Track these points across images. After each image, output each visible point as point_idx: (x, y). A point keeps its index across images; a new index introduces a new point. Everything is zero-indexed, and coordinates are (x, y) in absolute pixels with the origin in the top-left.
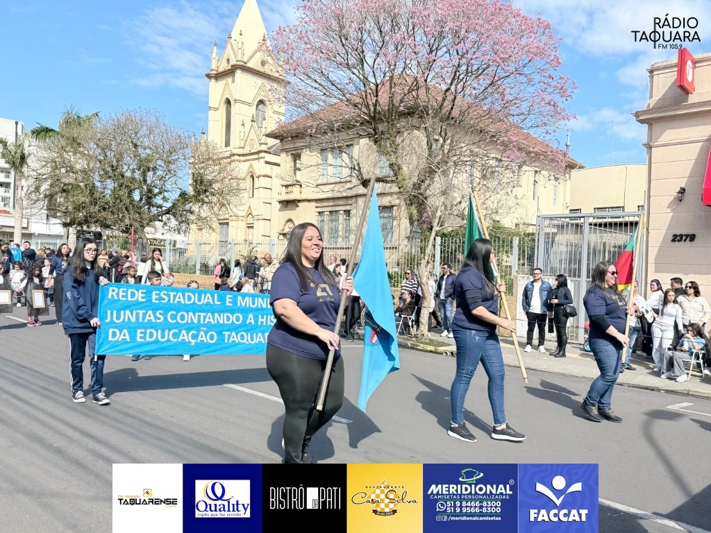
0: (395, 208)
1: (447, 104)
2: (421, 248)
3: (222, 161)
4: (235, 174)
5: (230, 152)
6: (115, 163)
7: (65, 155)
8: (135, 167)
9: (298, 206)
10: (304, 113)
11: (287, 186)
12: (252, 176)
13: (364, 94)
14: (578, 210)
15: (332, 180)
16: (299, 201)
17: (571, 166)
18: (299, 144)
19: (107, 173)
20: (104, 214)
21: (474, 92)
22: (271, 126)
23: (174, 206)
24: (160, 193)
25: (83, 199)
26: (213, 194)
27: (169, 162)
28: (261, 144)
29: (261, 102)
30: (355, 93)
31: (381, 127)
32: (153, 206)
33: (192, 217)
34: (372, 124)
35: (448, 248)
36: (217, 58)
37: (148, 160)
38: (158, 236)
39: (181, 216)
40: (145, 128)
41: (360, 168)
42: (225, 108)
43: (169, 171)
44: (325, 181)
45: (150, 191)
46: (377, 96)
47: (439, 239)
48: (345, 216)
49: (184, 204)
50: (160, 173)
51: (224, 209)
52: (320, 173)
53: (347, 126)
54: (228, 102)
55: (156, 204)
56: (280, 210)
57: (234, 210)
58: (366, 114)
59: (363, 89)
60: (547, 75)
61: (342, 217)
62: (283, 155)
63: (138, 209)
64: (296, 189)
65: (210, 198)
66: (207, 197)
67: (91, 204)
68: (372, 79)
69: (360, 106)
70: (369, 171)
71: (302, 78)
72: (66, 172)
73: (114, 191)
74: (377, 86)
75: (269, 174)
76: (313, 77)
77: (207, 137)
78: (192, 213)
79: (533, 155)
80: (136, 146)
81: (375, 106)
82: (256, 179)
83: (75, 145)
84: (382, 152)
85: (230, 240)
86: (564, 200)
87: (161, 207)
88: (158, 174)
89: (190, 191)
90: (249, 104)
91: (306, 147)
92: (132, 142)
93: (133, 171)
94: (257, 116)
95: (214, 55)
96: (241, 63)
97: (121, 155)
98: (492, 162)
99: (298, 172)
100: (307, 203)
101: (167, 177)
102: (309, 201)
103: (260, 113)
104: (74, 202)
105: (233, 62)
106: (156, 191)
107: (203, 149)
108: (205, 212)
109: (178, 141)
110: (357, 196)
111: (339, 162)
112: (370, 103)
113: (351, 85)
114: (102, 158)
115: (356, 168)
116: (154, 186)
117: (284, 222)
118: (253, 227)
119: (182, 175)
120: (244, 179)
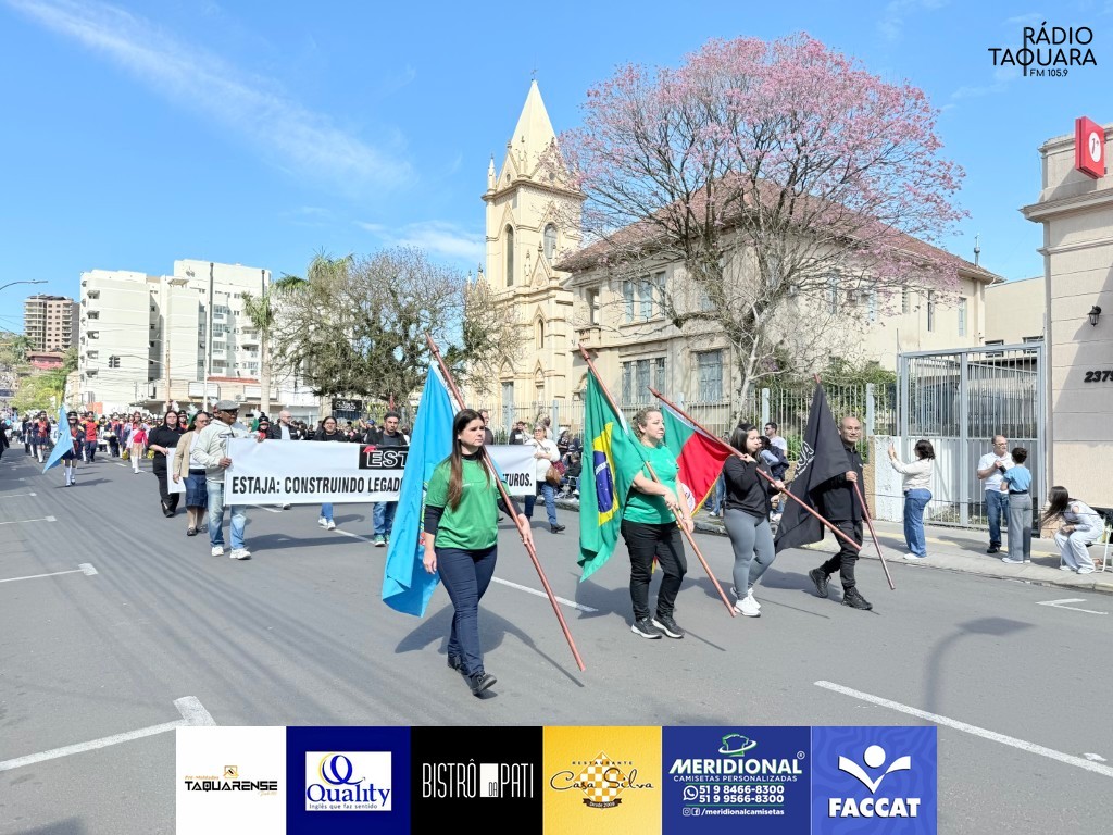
0: (724, 352)
5: (513, 293)
7: (314, 309)
11: (581, 332)
16: (598, 350)
17: (984, 281)
18: (595, 276)
19: (362, 328)
22: (561, 256)
25: (334, 361)
26: (488, 347)
27: (436, 311)
28: (550, 279)
31: (697, 248)
32: (418, 366)
37: (409, 310)
41: (671, 303)
44: (630, 322)
48: (657, 367)
49: (453, 362)
50: (424, 325)
53: (651, 249)
54: (510, 230)
55: (422, 363)
56: (575, 364)
61: (653, 368)
64: (594, 335)
65: (484, 352)
66: (481, 351)
69: (665, 222)
71: (591, 194)
72: (316, 328)
74: (688, 195)
76: (604, 190)
82: (545, 325)
86: (976, 329)
91: (605, 280)
92: (389, 289)
93: (393, 324)
94: (546, 244)
95: (491, 171)
96: (524, 179)
99: (596, 312)
101: (433, 329)
102: (610, 348)
103: (550, 239)
104: (325, 365)
106: (421, 347)
108: (479, 370)
110: (670, 339)
114: (356, 311)
115: (667, 304)
116: (418, 342)
118: (543, 386)
120: (531, 325)
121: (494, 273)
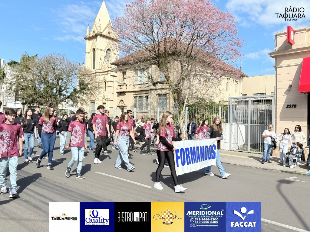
0: (167, 95)
1: (189, 50)
2: (179, 112)
3: (92, 75)
4: (97, 81)
5: (95, 71)
6: (45, 77)
7: (23, 73)
8: (54, 78)
9: (125, 94)
10: (128, 54)
11: (120, 86)
12: (105, 82)
13: (153, 46)
14: (246, 95)
15: (140, 83)
16: (126, 92)
17: (243, 76)
18: (126, 67)
19: (41, 81)
20: (40, 98)
21: (200, 45)
22: (113, 59)
23: (71, 95)
24: (65, 89)
25: (30, 92)
26: (88, 90)
27: (69, 76)
28: (108, 68)
29: (109, 49)
30: (149, 45)
31: (161, 60)
32: (62, 95)
33: (79, 100)
34: (157, 59)
35: (191, 112)
36: (89, 31)
37: (59, 75)
38: (64, 108)
39: (74, 99)
40: (58, 61)
41: (152, 78)
42: (93, 52)
43: (69, 80)
44: (137, 83)
45: (60, 88)
46: (159, 47)
47: (187, 108)
48: (146, 98)
49: (75, 94)
50: (65, 80)
51: (92, 96)
52: (135, 80)
53: (146, 60)
54: (94, 50)
55: (63, 94)
56: (117, 96)
57: (97, 96)
58: (154, 54)
59: (153, 44)
60: (231, 37)
61: (144, 99)
62: (119, 72)
63: (55, 96)
64: (124, 87)
65: (87, 91)
66: (85, 91)
67: (35, 95)
68: (156, 39)
69: (152, 51)
70: (156, 79)
71: (127, 40)
72: (24, 81)
73: (45, 89)
74: (159, 42)
75: (112, 80)
76: (131, 39)
77: (85, 65)
78: (79, 98)
79: (226, 71)
80: (54, 69)
81: (158, 51)
82: (107, 83)
83: (28, 69)
84: (161, 71)
86: (240, 90)
87: (65, 95)
88: (64, 81)
89: (78, 88)
90: (104, 51)
91: (129, 69)
92: (52, 67)
93: (53, 80)
94: (107, 55)
95: (88, 29)
96: (100, 33)
97: (48, 73)
98: (209, 75)
99: (125, 80)
100: (129, 93)
101: (68, 82)
102: (130, 92)
103: (108, 54)
104: (27, 94)
105: (96, 32)
106: (63, 88)
107: (84, 70)
108: (84, 97)
109: (73, 67)
110: (151, 90)
111: (143, 75)
112: (156, 50)
113: (148, 42)
115: (150, 78)
116: (62, 86)
117: (119, 101)
118: (105, 104)
119: (74, 82)
120: (101, 83)
121: (89, 64)
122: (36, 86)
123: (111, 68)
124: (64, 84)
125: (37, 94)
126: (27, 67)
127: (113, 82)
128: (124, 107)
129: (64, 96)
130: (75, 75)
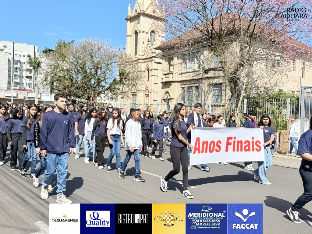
0: (223, 84)
3: (133, 63)
4: (139, 69)
5: (137, 58)
6: (82, 66)
7: (59, 62)
9: (171, 85)
12: (148, 70)
13: (206, 25)
15: (189, 71)
16: (172, 82)
20: (77, 90)
22: (158, 44)
24: (104, 80)
26: (129, 80)
27: (108, 65)
28: (152, 53)
29: (153, 31)
30: (201, 24)
33: (119, 92)
34: (210, 41)
36: (131, 10)
37: (98, 64)
38: (103, 102)
39: (114, 91)
40: (96, 48)
42: (134, 36)
43: (108, 69)
44: (185, 71)
45: (99, 79)
46: (213, 25)
47: (245, 100)
48: (196, 89)
51: (134, 87)
52: (183, 67)
55: (102, 85)
57: (139, 87)
59: (205, 22)
62: (164, 58)
63: (93, 88)
64: (170, 76)
66: (126, 81)
67: (72, 86)
72: (60, 70)
73: (82, 79)
75: (156, 68)
77: (126, 51)
78: (119, 89)
80: (92, 57)
81: (212, 31)
82: (150, 72)
83: (64, 57)
85: (137, 103)
88: (103, 70)
89: (118, 79)
90: (147, 33)
92: (90, 55)
93: (91, 69)
94: (151, 38)
95: (129, 8)
96: (143, 12)
97: (85, 61)
99: (171, 67)
100: (176, 83)
101: (107, 72)
103: (152, 37)
105: (139, 11)
106: (102, 79)
107: (124, 57)
108: (125, 89)
109: (112, 54)
112: (209, 29)
113: (199, 20)
114: (76, 63)
115: (202, 64)
116: (101, 77)
117: (164, 93)
118: (148, 96)
119: (114, 71)
120: (144, 71)
121: (130, 50)
122: (73, 76)
123: (155, 53)
124: (103, 74)
125: (74, 86)
126: (63, 55)
127: (157, 70)
128: (170, 99)
129: (103, 88)
130: (115, 63)
